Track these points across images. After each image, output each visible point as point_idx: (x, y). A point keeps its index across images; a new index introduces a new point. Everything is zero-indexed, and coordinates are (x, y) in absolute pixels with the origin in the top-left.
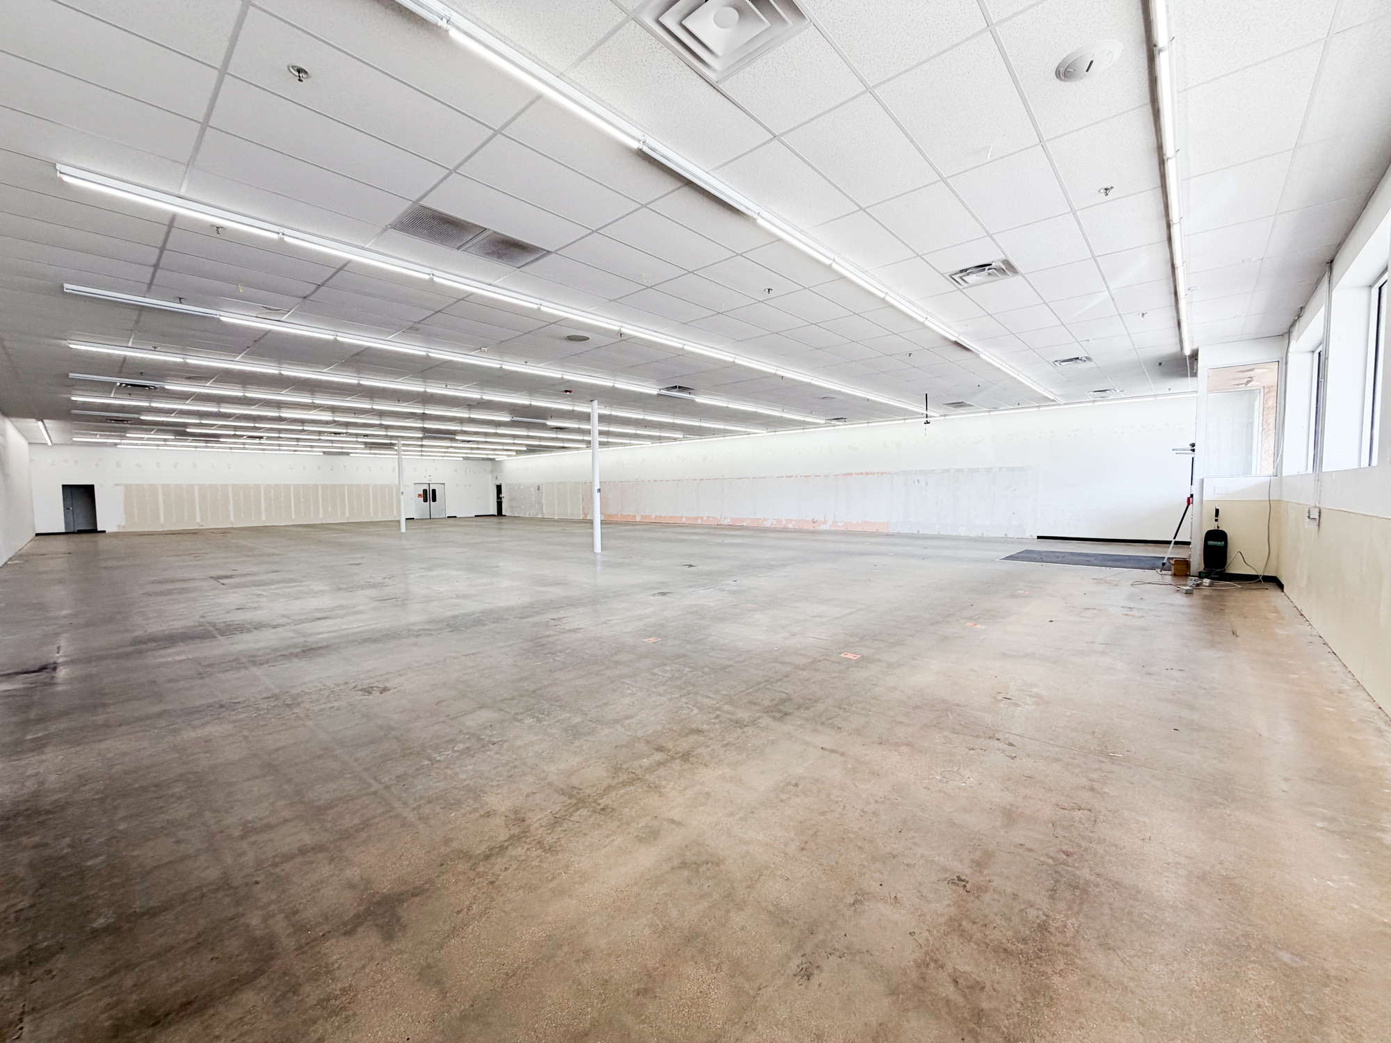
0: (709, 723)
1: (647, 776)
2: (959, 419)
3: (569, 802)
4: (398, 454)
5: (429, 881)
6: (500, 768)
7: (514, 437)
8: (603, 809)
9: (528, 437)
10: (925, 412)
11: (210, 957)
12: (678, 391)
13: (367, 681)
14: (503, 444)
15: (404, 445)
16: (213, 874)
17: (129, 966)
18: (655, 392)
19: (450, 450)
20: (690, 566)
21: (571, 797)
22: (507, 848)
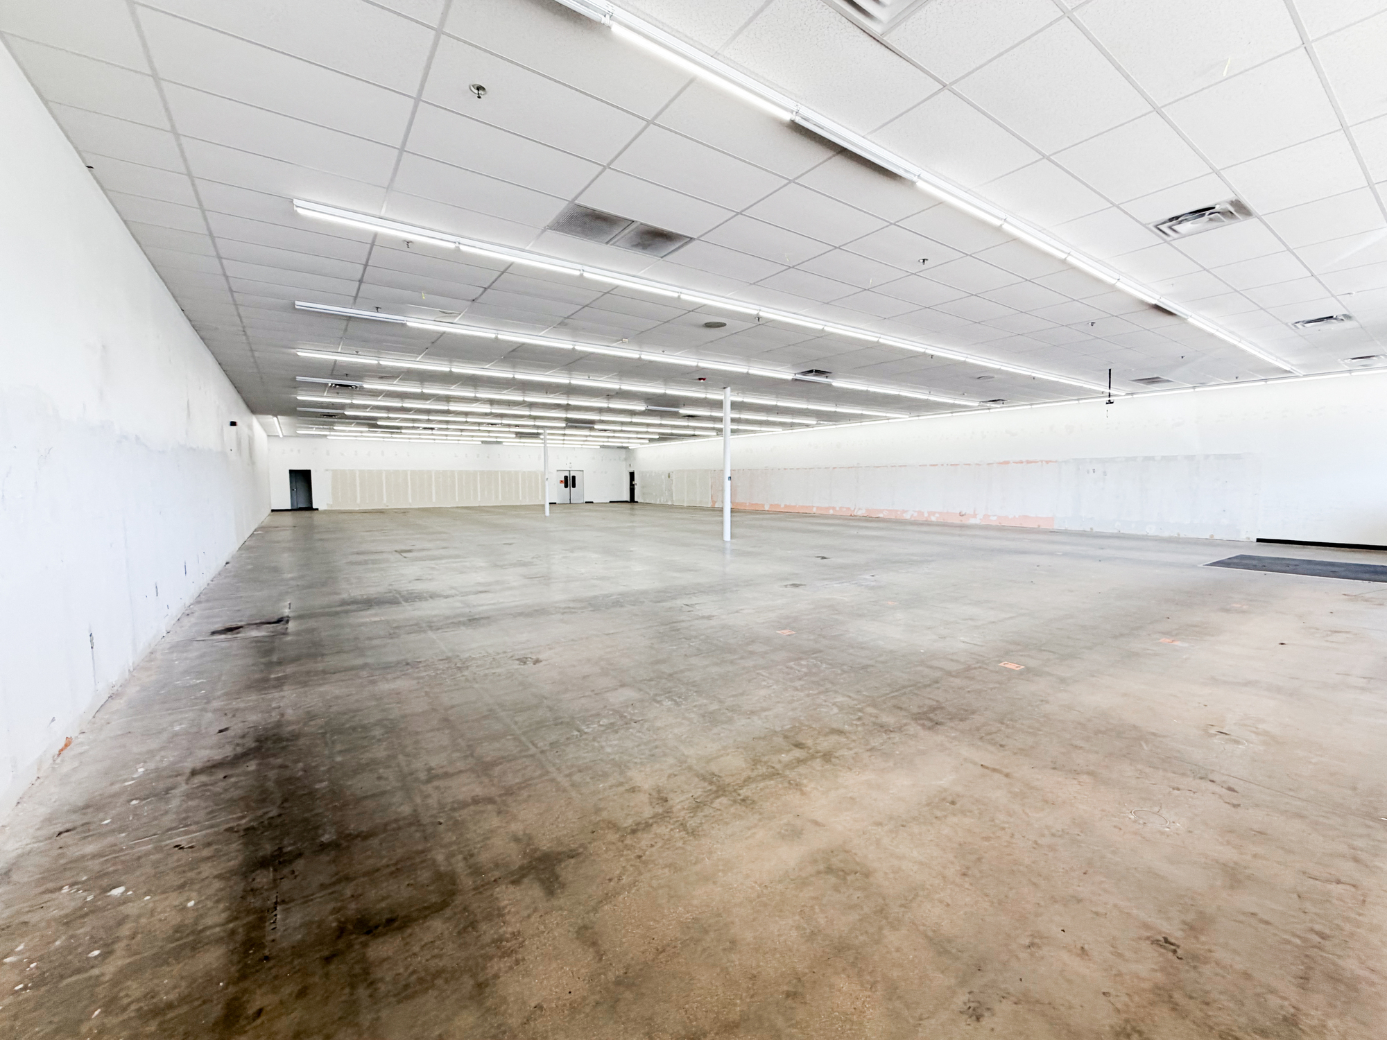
0: (851, 725)
1: (787, 772)
2: (1152, 398)
3: (709, 788)
4: (544, 443)
5: (582, 845)
6: (643, 747)
7: (648, 425)
8: (743, 800)
9: (661, 425)
10: (1108, 391)
11: (407, 883)
12: (815, 375)
13: (523, 652)
14: (637, 432)
15: (549, 434)
16: (406, 810)
17: (347, 879)
18: (789, 377)
19: (589, 439)
20: (823, 558)
21: (711, 783)
22: (651, 825)
